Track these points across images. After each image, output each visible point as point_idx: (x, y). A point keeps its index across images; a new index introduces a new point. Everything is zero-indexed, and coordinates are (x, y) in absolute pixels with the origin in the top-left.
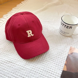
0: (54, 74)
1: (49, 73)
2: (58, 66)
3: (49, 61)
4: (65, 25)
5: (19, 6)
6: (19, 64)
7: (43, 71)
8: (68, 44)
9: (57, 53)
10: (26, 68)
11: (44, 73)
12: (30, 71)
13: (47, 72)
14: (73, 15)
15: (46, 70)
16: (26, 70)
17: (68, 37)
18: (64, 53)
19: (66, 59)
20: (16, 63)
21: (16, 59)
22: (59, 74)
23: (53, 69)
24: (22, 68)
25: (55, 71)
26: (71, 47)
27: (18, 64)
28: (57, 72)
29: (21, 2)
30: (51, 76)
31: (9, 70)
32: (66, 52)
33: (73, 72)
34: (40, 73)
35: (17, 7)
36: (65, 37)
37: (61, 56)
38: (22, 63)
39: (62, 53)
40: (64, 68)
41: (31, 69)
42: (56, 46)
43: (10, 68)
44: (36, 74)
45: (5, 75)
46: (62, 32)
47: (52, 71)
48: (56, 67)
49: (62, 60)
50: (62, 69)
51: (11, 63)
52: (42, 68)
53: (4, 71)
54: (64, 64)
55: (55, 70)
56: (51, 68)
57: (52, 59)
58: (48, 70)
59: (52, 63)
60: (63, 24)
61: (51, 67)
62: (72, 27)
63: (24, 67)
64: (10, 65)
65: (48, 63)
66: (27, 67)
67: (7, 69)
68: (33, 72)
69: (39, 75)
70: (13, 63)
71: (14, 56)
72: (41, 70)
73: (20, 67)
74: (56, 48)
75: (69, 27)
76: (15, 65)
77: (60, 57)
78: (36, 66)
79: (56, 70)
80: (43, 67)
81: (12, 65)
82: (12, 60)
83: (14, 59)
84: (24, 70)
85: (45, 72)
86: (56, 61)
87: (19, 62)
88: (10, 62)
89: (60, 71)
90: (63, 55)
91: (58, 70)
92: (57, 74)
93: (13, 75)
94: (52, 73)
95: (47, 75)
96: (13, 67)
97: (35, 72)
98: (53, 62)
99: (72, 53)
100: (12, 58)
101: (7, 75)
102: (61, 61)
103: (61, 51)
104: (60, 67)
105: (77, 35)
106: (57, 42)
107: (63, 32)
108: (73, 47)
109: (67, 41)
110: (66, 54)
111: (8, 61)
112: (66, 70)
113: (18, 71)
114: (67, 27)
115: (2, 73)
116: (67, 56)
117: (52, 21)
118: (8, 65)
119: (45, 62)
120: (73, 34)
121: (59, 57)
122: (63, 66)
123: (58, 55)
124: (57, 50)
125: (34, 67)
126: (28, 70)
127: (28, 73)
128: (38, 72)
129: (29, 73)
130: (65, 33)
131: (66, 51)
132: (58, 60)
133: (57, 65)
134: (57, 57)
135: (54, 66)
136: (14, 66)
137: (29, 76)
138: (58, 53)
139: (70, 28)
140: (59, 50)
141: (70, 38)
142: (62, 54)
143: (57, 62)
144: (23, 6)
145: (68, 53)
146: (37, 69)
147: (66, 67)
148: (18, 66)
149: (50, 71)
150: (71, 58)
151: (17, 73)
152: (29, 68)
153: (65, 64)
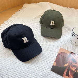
0: (46, 69)
1: (42, 68)
7: (38, 67)
13: (41, 68)
15: (40, 66)
23: (45, 66)
25: (47, 67)
28: (48, 68)
29: (20, 10)
30: (43, 70)
31: (10, 67)
34: (35, 68)
35: (16, 14)
45: (7, 70)
48: (48, 64)
53: (6, 67)
61: (44, 64)
67: (9, 66)
69: (34, 70)
72: (36, 67)
77: (51, 56)
88: (11, 60)
91: (49, 66)
92: (48, 69)
93: (14, 70)
94: (44, 69)
95: (40, 70)
96: (14, 64)
97: (31, 68)
98: (46, 60)
101: (9, 70)
102: (52, 59)
104: (51, 64)
111: (9, 60)
112: (55, 65)
113: (17, 67)
115: (5, 69)
118: (10, 62)
127: (26, 69)
128: (34, 68)
132: (49, 59)
134: (49, 56)
137: (26, 71)
143: (49, 60)
144: (21, 13)
147: (55, 63)
149: (43, 67)
151: (17, 69)
153: (55, 61)
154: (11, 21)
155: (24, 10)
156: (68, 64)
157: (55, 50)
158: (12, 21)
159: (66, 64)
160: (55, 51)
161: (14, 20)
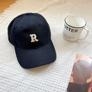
0: (58, 88)
1: (53, 87)
2: (64, 78)
3: (52, 72)
4: (70, 29)
5: (13, 6)
6: (16, 79)
7: (45, 86)
8: (74, 51)
9: (61, 63)
10: (24, 84)
11: (46, 88)
12: (30, 87)
13: (50, 86)
14: (78, 16)
15: (49, 84)
16: (24, 85)
17: (74, 42)
18: (69, 62)
19: (72, 69)
20: (11, 78)
21: (11, 73)
22: (64, 87)
23: (57, 82)
24: (19, 83)
25: (60, 85)
26: (77, 54)
27: (13, 79)
28: (62, 86)
29: (15, 2)
31: (2, 87)
32: (72, 61)
33: (81, 83)
34: (42, 88)
35: (10, 8)
36: (70, 42)
37: (66, 66)
38: (19, 78)
39: (67, 62)
40: (70, 79)
41: (30, 84)
42: (60, 54)
43: (4, 85)
44: (37, 90)
46: (66, 36)
47: (56, 85)
48: (61, 80)
49: (68, 70)
50: (68, 81)
51: (5, 78)
52: (44, 82)
54: (70, 75)
55: (59, 83)
56: (55, 81)
57: (56, 70)
58: (51, 84)
59: (55, 75)
60: (67, 27)
61: (55, 79)
62: (77, 30)
63: (21, 83)
64: (3, 81)
65: (51, 76)
66: (25, 82)
68: (33, 88)
69: (41, 90)
70: (8, 78)
71: (9, 69)
72: (43, 85)
73: (17, 82)
74: (60, 56)
75: (74, 31)
76: (10, 80)
78: (36, 81)
79: (61, 83)
80: (45, 80)
81: (6, 81)
82: (6, 74)
83: (8, 73)
84: (22, 86)
85: (48, 87)
86: (60, 72)
87: (15, 76)
88: (3, 77)
89: (65, 84)
90: (69, 64)
91: (63, 83)
92: (62, 88)
94: (56, 88)
96: (8, 83)
97: (36, 87)
98: (57, 74)
99: (79, 61)
100: (6, 72)
102: (66, 71)
103: (66, 60)
104: (66, 79)
105: (83, 39)
106: (60, 49)
107: (68, 37)
108: (80, 53)
109: (73, 47)
110: (71, 63)
111: (1, 76)
112: (72, 81)
113: (14, 88)
114: (72, 30)
116: (73, 65)
117: (54, 24)
118: (1, 81)
119: (48, 74)
120: (80, 38)
121: (64, 67)
122: (69, 77)
123: (62, 64)
124: (61, 58)
125: (33, 82)
126: (26, 85)
128: (39, 87)
129: (28, 90)
130: (70, 38)
131: (72, 59)
132: (63, 71)
133: (61, 77)
134: (61, 67)
135: (58, 79)
136: (8, 81)
138: (63, 62)
139: (76, 32)
140: (63, 58)
141: (76, 44)
142: (67, 64)
143: (62, 73)
145: (74, 62)
146: (38, 83)
148: (14, 81)
149: (54, 84)
150: (79, 67)
152: (27, 83)
153: (72, 75)
154: (3, 18)
155: (22, 2)
156: (91, 78)
157: (69, 56)
158: (5, 18)
159: (89, 78)
160: (70, 59)
161: (7, 16)
